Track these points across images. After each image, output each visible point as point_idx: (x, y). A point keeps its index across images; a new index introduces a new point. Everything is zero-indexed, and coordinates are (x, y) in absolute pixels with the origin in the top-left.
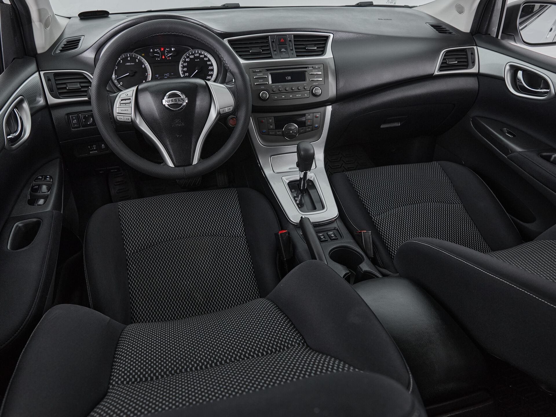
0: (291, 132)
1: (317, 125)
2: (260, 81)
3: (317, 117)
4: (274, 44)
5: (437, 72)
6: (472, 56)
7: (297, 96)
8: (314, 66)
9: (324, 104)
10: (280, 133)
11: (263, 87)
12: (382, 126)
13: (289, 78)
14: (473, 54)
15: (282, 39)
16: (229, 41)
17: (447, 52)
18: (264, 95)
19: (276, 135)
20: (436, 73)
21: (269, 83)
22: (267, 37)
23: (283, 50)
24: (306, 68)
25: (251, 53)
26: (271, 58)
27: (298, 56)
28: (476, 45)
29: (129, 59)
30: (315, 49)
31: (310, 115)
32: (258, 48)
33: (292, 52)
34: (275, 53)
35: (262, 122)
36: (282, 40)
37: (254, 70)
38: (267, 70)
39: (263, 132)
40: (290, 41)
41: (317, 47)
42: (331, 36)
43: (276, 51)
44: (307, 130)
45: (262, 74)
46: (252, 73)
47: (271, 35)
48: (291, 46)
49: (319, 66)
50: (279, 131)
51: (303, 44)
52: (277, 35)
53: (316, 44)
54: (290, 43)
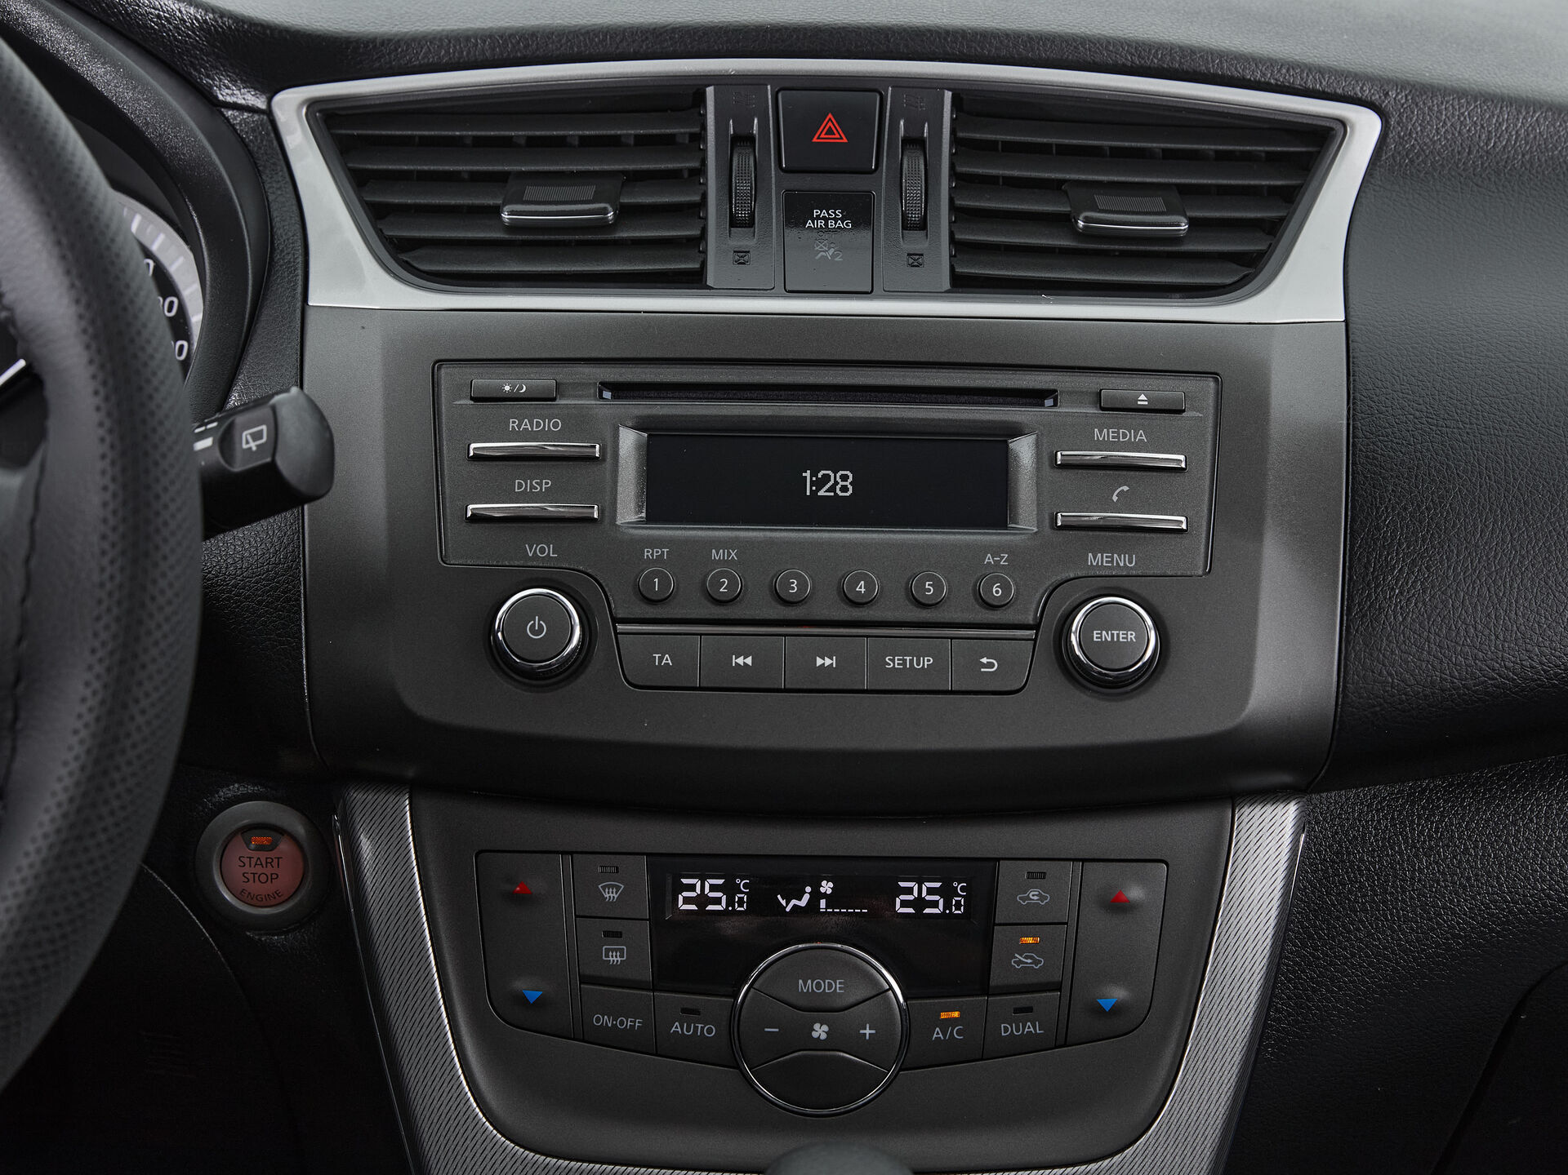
0: (811, 1034)
1: (1115, 994)
2: (520, 485)
3: (1118, 905)
4: (743, 161)
7: (893, 662)
8: (1115, 388)
10: (706, 1030)
11: (541, 551)
13: (840, 483)
15: (830, 121)
16: (325, 118)
18: (537, 629)
19: (654, 1044)
21: (609, 510)
22: (688, 94)
23: (827, 219)
24: (1036, 397)
25: (514, 227)
26: (694, 281)
27: (962, 285)
30: (1174, 239)
32: (590, 191)
33: (916, 242)
34: (742, 239)
35: (521, 899)
36: (830, 133)
37: (484, 381)
38: (621, 390)
39: (521, 1000)
40: (914, 142)
41: (1193, 222)
42: (1365, 129)
43: (750, 223)
44: (1006, 1030)
45: (554, 425)
46: (456, 404)
47: (719, 80)
48: (914, 189)
49: (1171, 390)
50: (690, 1012)
51: (1056, 186)
52: (786, 83)
53: (1183, 190)
54: (914, 164)
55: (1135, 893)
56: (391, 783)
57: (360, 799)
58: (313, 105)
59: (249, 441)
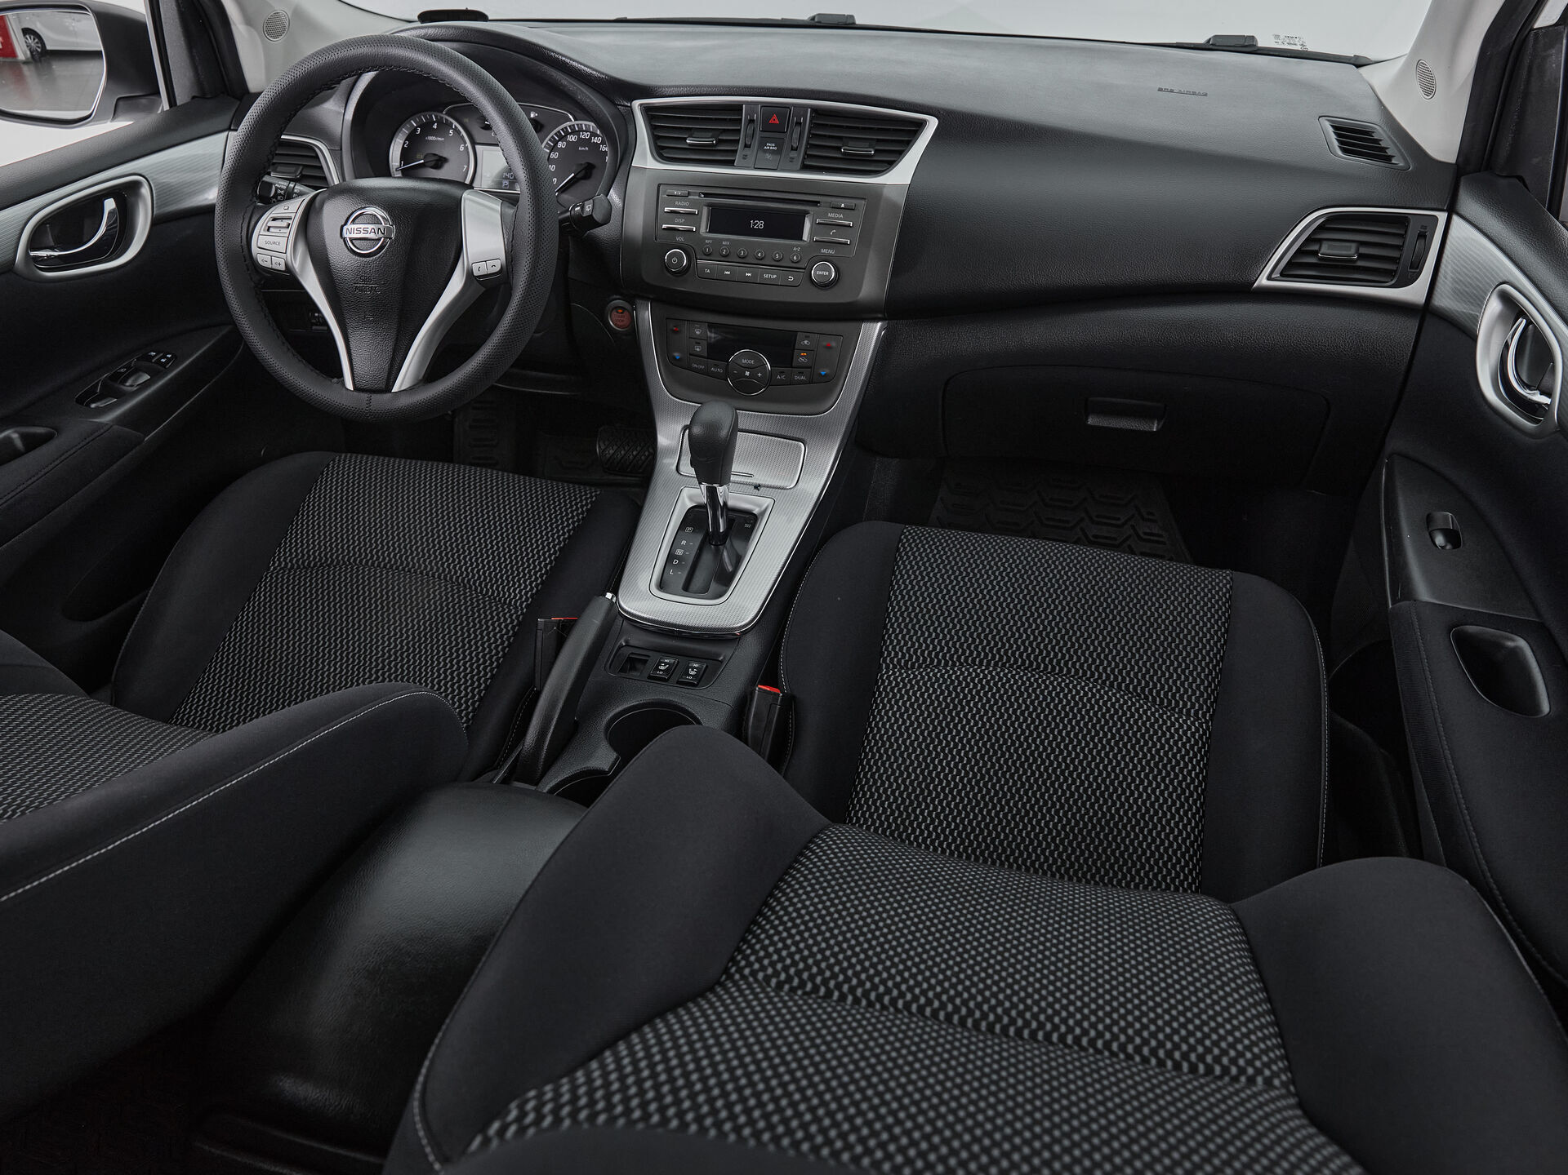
0: (747, 373)
1: (824, 371)
2: (677, 220)
3: (829, 347)
4: (751, 127)
5: (1269, 278)
6: (1421, 242)
7: (766, 276)
8: (836, 201)
9: (859, 313)
10: (720, 371)
11: (680, 239)
12: (1090, 421)
13: (760, 224)
14: (1425, 236)
15: (775, 117)
16: (648, 110)
17: (1332, 218)
18: (675, 260)
19: (707, 373)
20: (1263, 281)
21: (698, 229)
22: (737, 108)
23: (771, 146)
24: (815, 203)
25: (690, 145)
26: (730, 163)
27: (805, 168)
28: (1452, 210)
29: (435, 126)
30: (870, 155)
31: (808, 336)
32: (710, 135)
33: (793, 154)
34: (746, 152)
35: (676, 332)
36: (775, 120)
37: (670, 191)
38: (705, 195)
39: (674, 358)
40: (798, 124)
41: (876, 151)
42: (933, 123)
43: (749, 146)
44: (796, 378)
45: (687, 204)
46: (663, 196)
47: (747, 103)
48: (796, 136)
49: (851, 202)
50: (716, 366)
51: (840, 138)
52: (765, 105)
53: (878, 140)
54: (797, 130)
55: (833, 344)
56: (648, 299)
57: (638, 302)
58: (641, 105)
59: (588, 208)
